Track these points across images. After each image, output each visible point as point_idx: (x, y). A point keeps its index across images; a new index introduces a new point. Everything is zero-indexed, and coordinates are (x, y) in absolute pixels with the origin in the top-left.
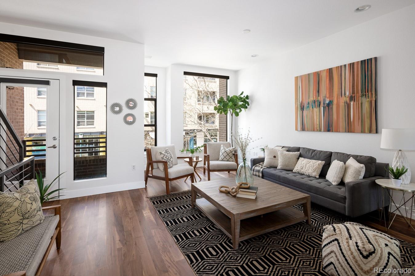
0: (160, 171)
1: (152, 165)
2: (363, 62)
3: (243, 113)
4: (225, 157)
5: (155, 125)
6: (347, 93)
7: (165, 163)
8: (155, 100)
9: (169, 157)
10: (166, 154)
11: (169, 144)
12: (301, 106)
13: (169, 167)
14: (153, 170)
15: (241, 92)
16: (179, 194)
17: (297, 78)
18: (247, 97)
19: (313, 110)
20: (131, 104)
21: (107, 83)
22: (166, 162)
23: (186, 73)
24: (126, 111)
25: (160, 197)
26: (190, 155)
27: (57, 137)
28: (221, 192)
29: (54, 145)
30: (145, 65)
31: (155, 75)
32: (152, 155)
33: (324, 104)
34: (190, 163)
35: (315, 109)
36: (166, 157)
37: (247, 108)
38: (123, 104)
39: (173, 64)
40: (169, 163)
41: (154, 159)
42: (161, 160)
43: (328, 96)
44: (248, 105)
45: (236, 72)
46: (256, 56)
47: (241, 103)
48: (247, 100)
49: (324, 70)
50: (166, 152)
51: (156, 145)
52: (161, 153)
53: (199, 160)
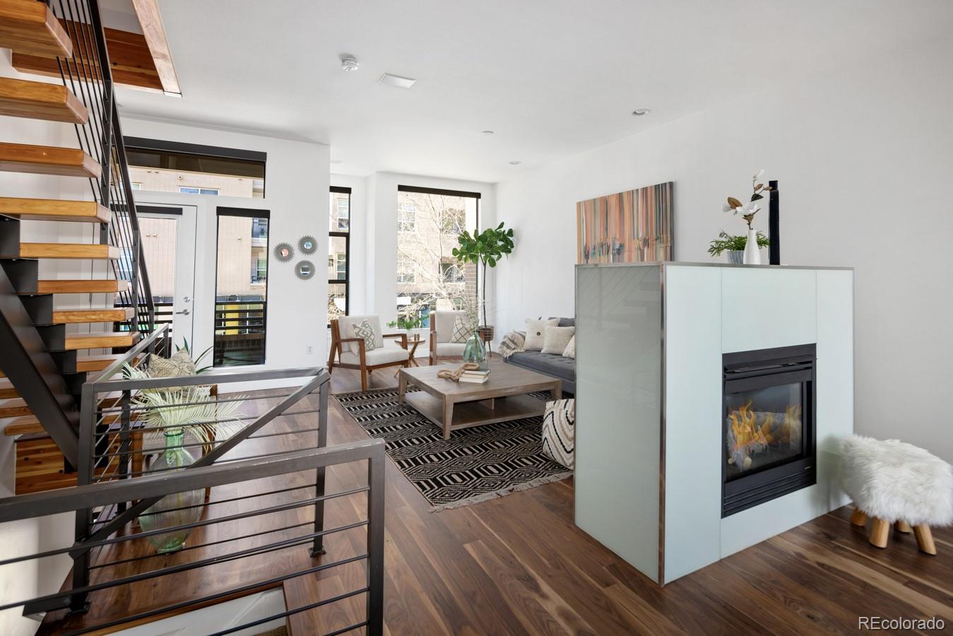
0: (352, 355)
1: (341, 346)
2: (657, 187)
3: (504, 260)
4: (462, 336)
5: (346, 281)
6: (640, 235)
7: (361, 342)
8: (347, 235)
9: (368, 333)
10: (364, 328)
11: (371, 312)
12: (585, 252)
13: (367, 348)
14: (342, 355)
15: (499, 224)
16: (382, 391)
17: (579, 204)
18: (511, 232)
19: (600, 259)
20: (308, 245)
21: (269, 211)
22: (363, 340)
23: (401, 188)
24: (299, 257)
25: (352, 394)
26: (404, 331)
27: (190, 298)
28: (440, 377)
29: (185, 310)
30: (331, 172)
31: (348, 190)
32: (340, 329)
33: (613, 249)
34: (404, 344)
35: (602, 257)
36: (363, 333)
37: (510, 252)
38: (295, 245)
39: (378, 172)
40: (367, 343)
41: (343, 336)
42: (355, 337)
43: (618, 237)
44: (512, 247)
45: (493, 185)
46: (517, 163)
47: (500, 243)
48: (511, 238)
49: (613, 195)
50: (364, 324)
51: (347, 313)
52: (355, 326)
53: (420, 340)
